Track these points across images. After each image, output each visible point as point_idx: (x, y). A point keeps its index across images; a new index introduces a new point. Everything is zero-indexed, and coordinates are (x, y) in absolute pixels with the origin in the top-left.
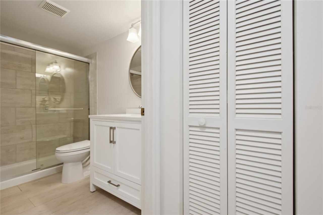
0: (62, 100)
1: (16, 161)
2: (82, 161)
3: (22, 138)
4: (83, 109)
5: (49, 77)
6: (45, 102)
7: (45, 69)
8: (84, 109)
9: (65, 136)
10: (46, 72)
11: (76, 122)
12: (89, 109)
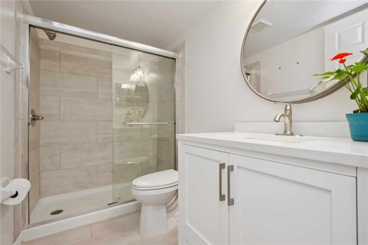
0: (145, 112)
1: (97, 185)
2: (166, 204)
3: (103, 158)
4: (167, 123)
5: (133, 87)
6: (130, 115)
7: (129, 78)
8: (169, 123)
9: (147, 158)
10: (131, 81)
11: (160, 140)
12: (175, 123)
